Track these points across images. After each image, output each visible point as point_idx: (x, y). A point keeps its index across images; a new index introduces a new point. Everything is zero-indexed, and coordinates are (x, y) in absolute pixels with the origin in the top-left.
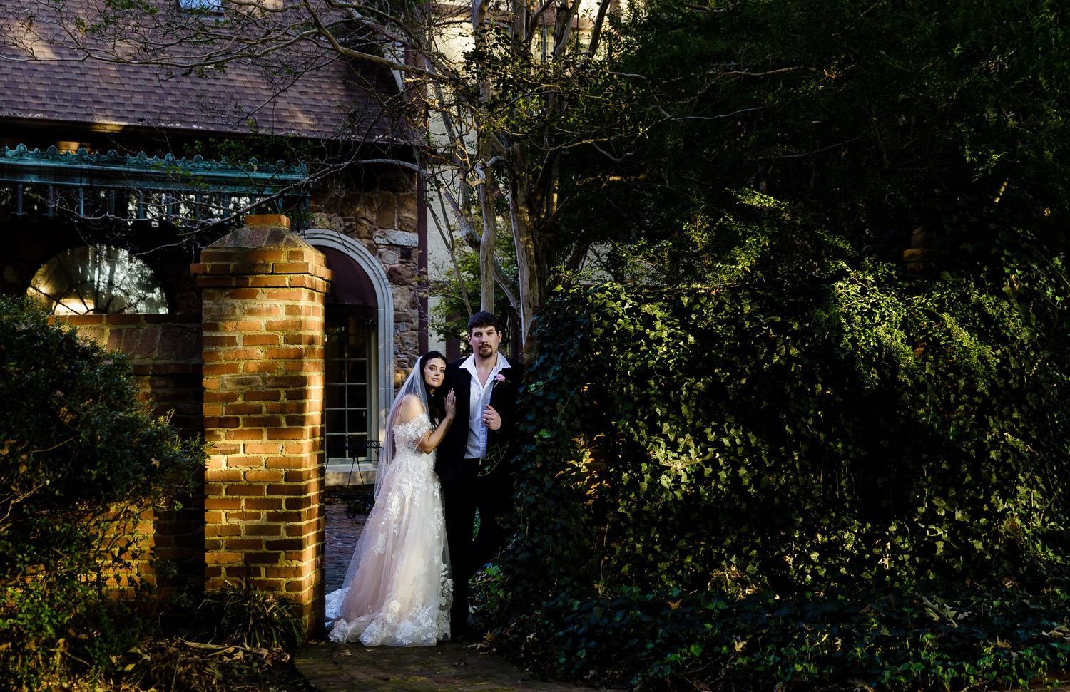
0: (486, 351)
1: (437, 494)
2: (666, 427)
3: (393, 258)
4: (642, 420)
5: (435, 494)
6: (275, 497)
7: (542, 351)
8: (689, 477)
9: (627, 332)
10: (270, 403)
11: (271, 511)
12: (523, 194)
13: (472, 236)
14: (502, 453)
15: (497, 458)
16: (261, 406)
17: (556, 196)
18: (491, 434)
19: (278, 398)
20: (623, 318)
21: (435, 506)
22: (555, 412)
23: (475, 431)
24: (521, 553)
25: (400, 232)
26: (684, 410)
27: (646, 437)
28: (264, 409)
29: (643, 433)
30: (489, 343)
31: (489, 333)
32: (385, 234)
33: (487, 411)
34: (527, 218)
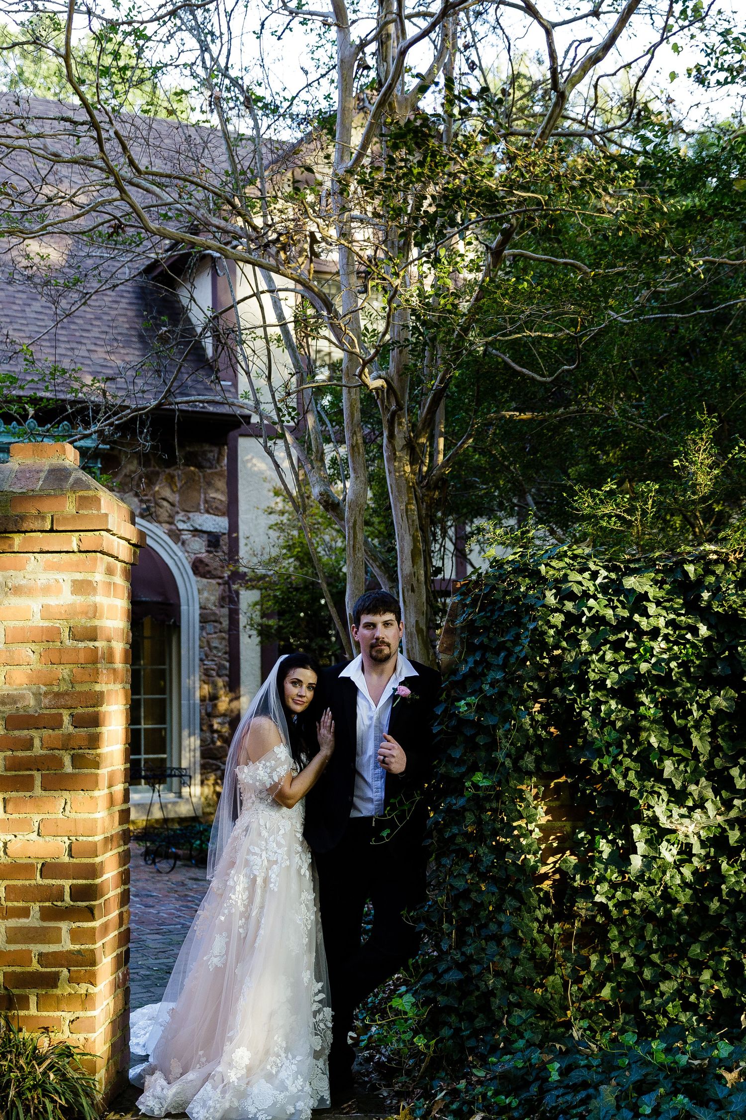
0: (381, 651)
1: (306, 872)
3: (198, 546)
5: (303, 871)
6: (53, 882)
7: (471, 649)
10: (46, 733)
11: (47, 904)
13: (328, 496)
14: (409, 810)
15: (401, 818)
16: (32, 739)
17: (441, 441)
18: (391, 779)
19: (60, 726)
21: (301, 891)
22: (493, 745)
23: (365, 776)
25: (207, 515)
26: (696, 741)
27: (636, 783)
28: (37, 743)
29: (632, 776)
30: (386, 640)
31: (386, 624)
32: (189, 518)
33: (384, 744)
34: (408, 469)
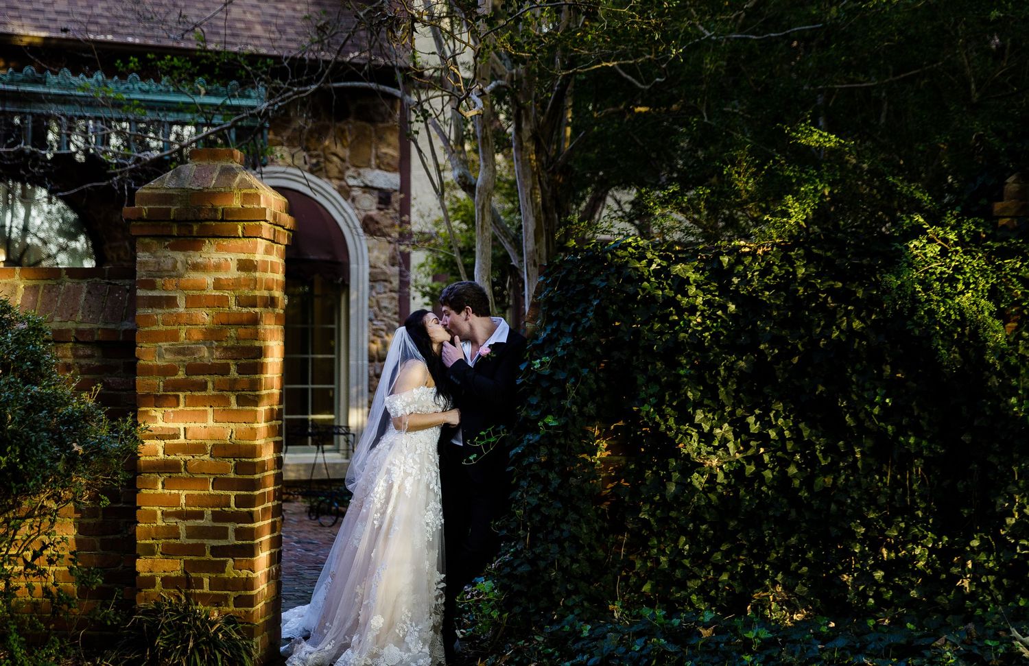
2: (699, 416)
3: (369, 203)
4: (670, 405)
6: (222, 492)
7: (549, 320)
8: (726, 476)
9: (653, 298)
10: (216, 377)
12: (528, 127)
13: (466, 178)
16: (206, 383)
19: (228, 373)
20: (649, 281)
22: (564, 395)
24: (519, 565)
25: (378, 171)
26: (722, 394)
27: (674, 426)
28: (210, 385)
29: (671, 422)
32: (359, 174)
34: (533, 157)
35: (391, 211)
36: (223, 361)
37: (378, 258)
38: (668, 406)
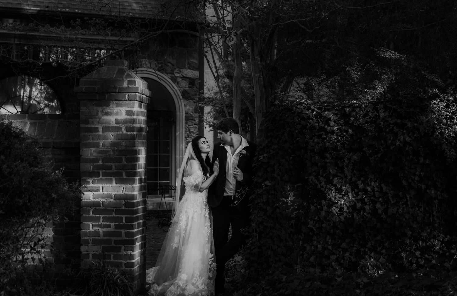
1: (207, 215)
2: (335, 181)
3: (184, 84)
4: (322, 176)
6: (119, 216)
7: (267, 137)
8: (348, 208)
9: (314, 127)
10: (117, 164)
11: (117, 223)
12: (257, 50)
14: (244, 194)
15: (241, 196)
16: (112, 166)
17: (276, 51)
18: (238, 183)
19: (121, 162)
20: (312, 119)
22: (274, 171)
23: (229, 180)
24: (254, 249)
27: (324, 186)
28: (114, 167)
29: (323, 183)
32: (180, 71)
33: (236, 170)
35: (195, 88)
36: (119, 156)
37: (189, 109)
38: (321, 176)
